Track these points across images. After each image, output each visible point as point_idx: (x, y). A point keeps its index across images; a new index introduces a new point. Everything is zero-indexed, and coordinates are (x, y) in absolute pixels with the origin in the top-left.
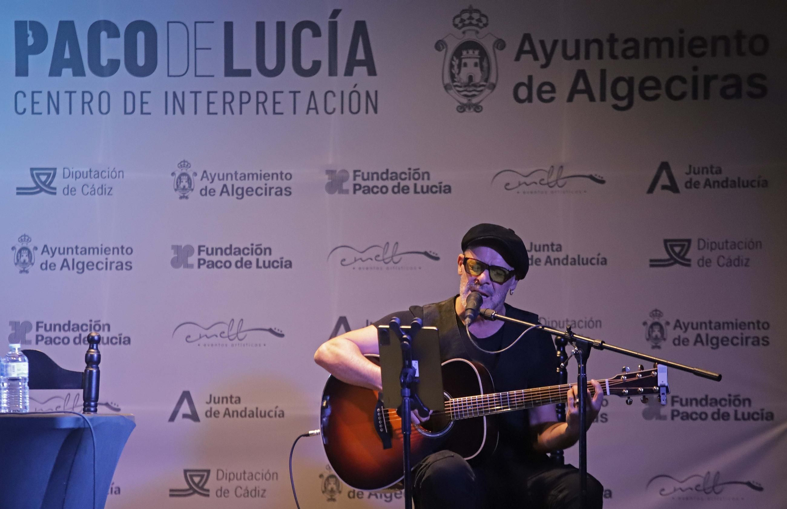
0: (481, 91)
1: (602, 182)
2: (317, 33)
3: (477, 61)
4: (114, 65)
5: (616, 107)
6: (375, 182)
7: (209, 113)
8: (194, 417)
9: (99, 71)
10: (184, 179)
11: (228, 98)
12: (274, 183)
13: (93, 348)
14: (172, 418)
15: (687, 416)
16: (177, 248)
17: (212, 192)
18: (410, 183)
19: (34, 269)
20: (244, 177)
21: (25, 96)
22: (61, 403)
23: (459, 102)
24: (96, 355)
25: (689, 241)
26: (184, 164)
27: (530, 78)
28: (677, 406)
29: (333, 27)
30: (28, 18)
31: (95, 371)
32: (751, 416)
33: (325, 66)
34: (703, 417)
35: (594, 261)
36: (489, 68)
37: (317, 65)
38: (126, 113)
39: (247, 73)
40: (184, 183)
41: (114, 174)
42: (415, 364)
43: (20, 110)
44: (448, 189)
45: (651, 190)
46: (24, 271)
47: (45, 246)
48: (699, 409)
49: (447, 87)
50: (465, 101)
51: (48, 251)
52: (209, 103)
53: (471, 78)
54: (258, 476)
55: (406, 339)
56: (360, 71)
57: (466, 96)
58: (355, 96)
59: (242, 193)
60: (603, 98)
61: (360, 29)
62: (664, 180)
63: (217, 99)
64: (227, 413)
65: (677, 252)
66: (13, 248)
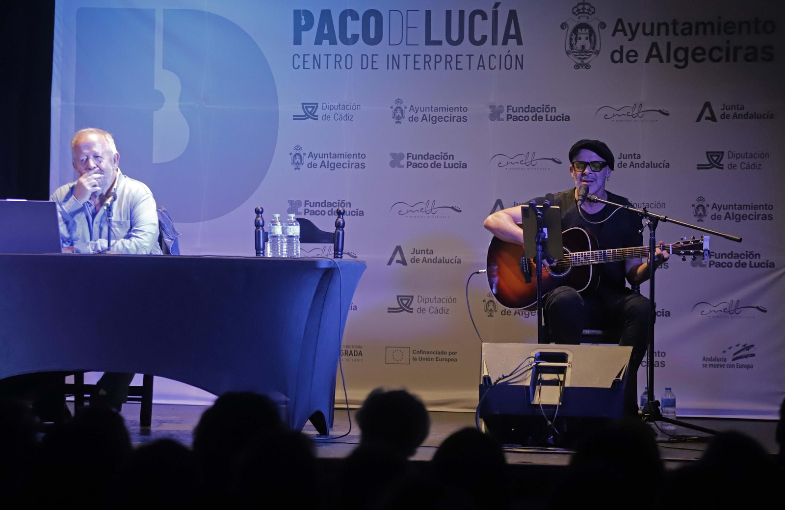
0: (590, 55)
1: (667, 114)
2: (485, 17)
3: (588, 36)
4: (355, 38)
5: (676, 66)
6: (521, 114)
7: (415, 69)
8: (404, 262)
9: (345, 41)
10: (399, 110)
11: (427, 59)
12: (456, 114)
13: (340, 218)
14: (390, 263)
15: (719, 265)
16: (393, 155)
17: (416, 119)
18: (543, 114)
19: (303, 167)
20: (437, 109)
21: (299, 57)
22: (320, 252)
23: (576, 63)
24: (342, 222)
25: (723, 153)
26: (399, 101)
27: (622, 47)
28: (713, 258)
29: (495, 14)
30: (302, 8)
31: (341, 232)
32: (760, 265)
33: (489, 39)
34: (729, 265)
35: (661, 165)
36: (595, 41)
37: (484, 38)
38: (362, 68)
39: (439, 43)
40: (399, 113)
41: (354, 107)
42: (545, 230)
43: (296, 66)
44: (568, 118)
45: (698, 120)
46: (297, 169)
47: (311, 153)
48: (727, 260)
49: (568, 53)
50: (579, 61)
51: (312, 156)
52: (415, 62)
53: (583, 47)
54: (444, 300)
55: (539, 214)
56: (512, 42)
57: (579, 58)
58: (508, 58)
59: (435, 120)
60: (668, 61)
61: (513, 15)
62: (707, 113)
63: (420, 59)
64: (424, 260)
65: (714, 160)
66: (291, 154)
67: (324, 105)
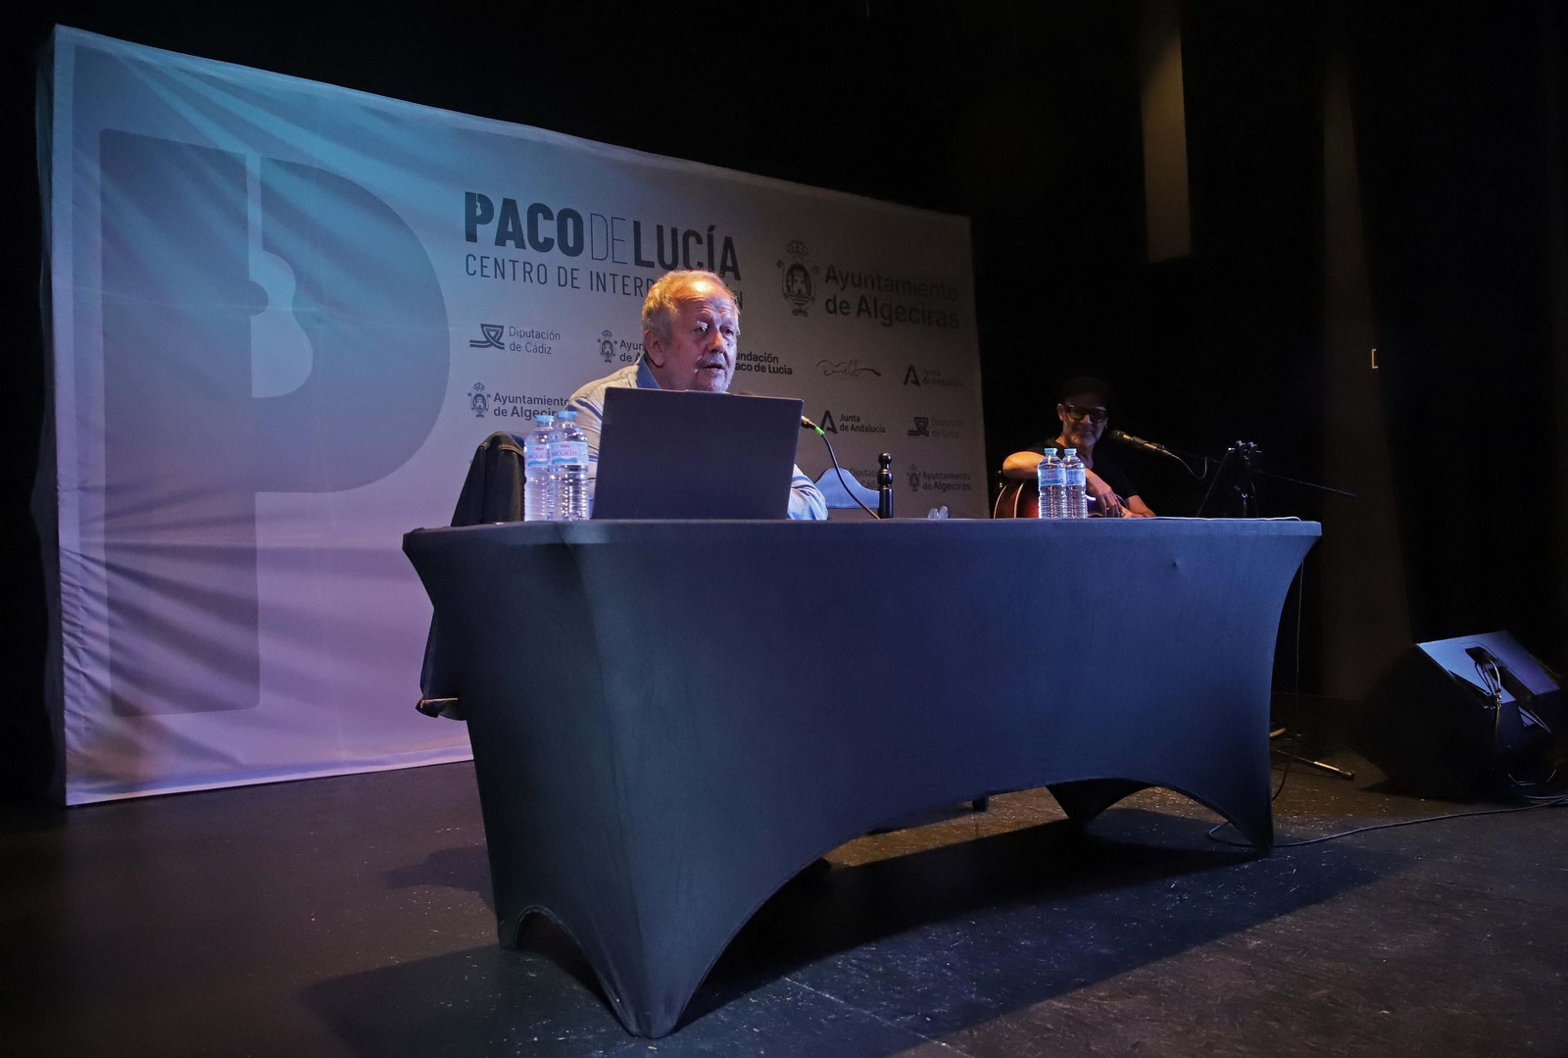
0: (807, 301)
1: (878, 374)
2: (699, 241)
3: (802, 279)
4: (549, 243)
5: (883, 324)
7: (623, 293)
9: (537, 246)
10: (608, 346)
11: (639, 283)
21: (475, 259)
23: (794, 308)
25: (928, 419)
26: (607, 333)
27: (835, 297)
29: (710, 238)
30: (478, 192)
36: (810, 286)
38: (560, 285)
39: (650, 265)
40: (608, 349)
41: (552, 337)
45: (905, 383)
46: (480, 416)
47: (497, 394)
49: (786, 296)
50: (797, 307)
52: (624, 285)
53: (800, 291)
57: (797, 303)
60: (877, 317)
61: (728, 244)
62: (912, 377)
63: (629, 282)
65: (920, 428)
66: (470, 395)
67: (512, 330)
